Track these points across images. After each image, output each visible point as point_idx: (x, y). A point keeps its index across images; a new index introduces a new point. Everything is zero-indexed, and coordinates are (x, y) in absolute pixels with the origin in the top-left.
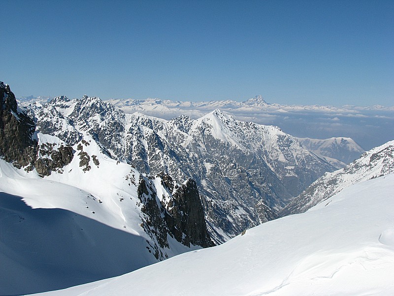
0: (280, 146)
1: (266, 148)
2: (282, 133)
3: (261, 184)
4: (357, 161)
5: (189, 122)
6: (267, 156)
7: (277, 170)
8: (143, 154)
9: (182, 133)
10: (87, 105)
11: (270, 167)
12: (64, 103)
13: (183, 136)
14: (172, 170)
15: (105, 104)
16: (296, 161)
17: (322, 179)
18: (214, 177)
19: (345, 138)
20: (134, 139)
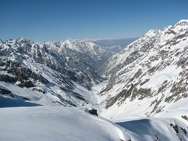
0: (94, 49)
1: (90, 50)
2: (95, 45)
3: (89, 63)
4: (124, 49)
5: (60, 44)
6: (90, 53)
7: (94, 58)
8: (40, 55)
9: (57, 48)
10: (20, 41)
11: (92, 57)
12: (11, 41)
13: (58, 49)
14: (52, 60)
15: (27, 40)
16: (101, 54)
17: (111, 58)
18: (70, 62)
19: (117, 46)
20: (36, 50)
